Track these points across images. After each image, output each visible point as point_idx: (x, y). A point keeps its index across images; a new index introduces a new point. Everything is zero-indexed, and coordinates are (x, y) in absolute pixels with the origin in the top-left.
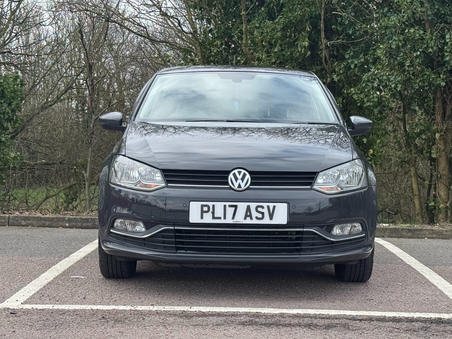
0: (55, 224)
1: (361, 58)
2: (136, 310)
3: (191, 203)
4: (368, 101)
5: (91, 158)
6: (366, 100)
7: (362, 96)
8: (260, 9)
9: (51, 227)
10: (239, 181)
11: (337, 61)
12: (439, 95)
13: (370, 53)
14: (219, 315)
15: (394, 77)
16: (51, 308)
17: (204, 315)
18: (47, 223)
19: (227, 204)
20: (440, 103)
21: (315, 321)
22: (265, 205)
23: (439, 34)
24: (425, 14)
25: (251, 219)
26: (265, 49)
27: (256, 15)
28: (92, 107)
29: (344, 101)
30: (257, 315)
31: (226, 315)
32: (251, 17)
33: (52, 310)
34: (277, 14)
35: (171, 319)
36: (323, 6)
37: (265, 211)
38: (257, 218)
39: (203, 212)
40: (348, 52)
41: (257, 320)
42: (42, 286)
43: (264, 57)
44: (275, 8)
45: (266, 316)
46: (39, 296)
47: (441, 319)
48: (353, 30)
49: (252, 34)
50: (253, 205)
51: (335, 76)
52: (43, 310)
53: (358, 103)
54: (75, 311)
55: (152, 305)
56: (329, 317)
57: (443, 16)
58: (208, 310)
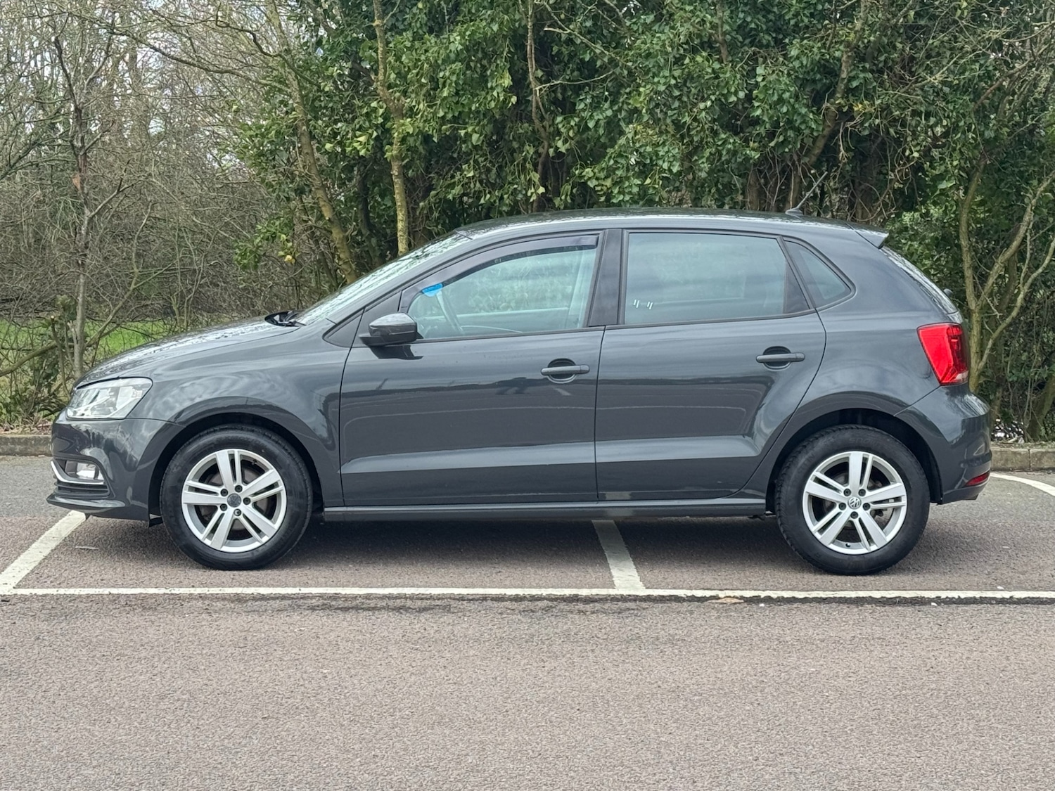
0: (32, 450)
1: (606, 109)
2: (172, 594)
4: (619, 193)
5: (83, 297)
6: (616, 191)
7: (608, 183)
8: (416, 5)
9: (26, 455)
11: (562, 114)
12: (751, 179)
13: (621, 100)
14: (284, 597)
15: (666, 149)
16: (55, 593)
17: (263, 598)
18: (18, 448)
20: (754, 195)
21: (409, 603)
23: (745, 67)
24: (720, 29)
26: (424, 90)
27: (407, 16)
28: (83, 193)
29: (574, 191)
30: (335, 597)
31: (293, 598)
32: (397, 20)
33: (56, 595)
34: (447, 18)
35: (219, 604)
36: (530, 13)
40: (581, 98)
41: (334, 603)
42: (37, 563)
43: (421, 106)
44: (445, 6)
45: (346, 598)
46: (35, 577)
47: (576, 596)
48: (590, 54)
49: (398, 58)
51: (560, 144)
52: (45, 596)
53: (601, 196)
54: (88, 596)
55: (193, 586)
56: (431, 597)
57: (753, 33)
58: (270, 592)
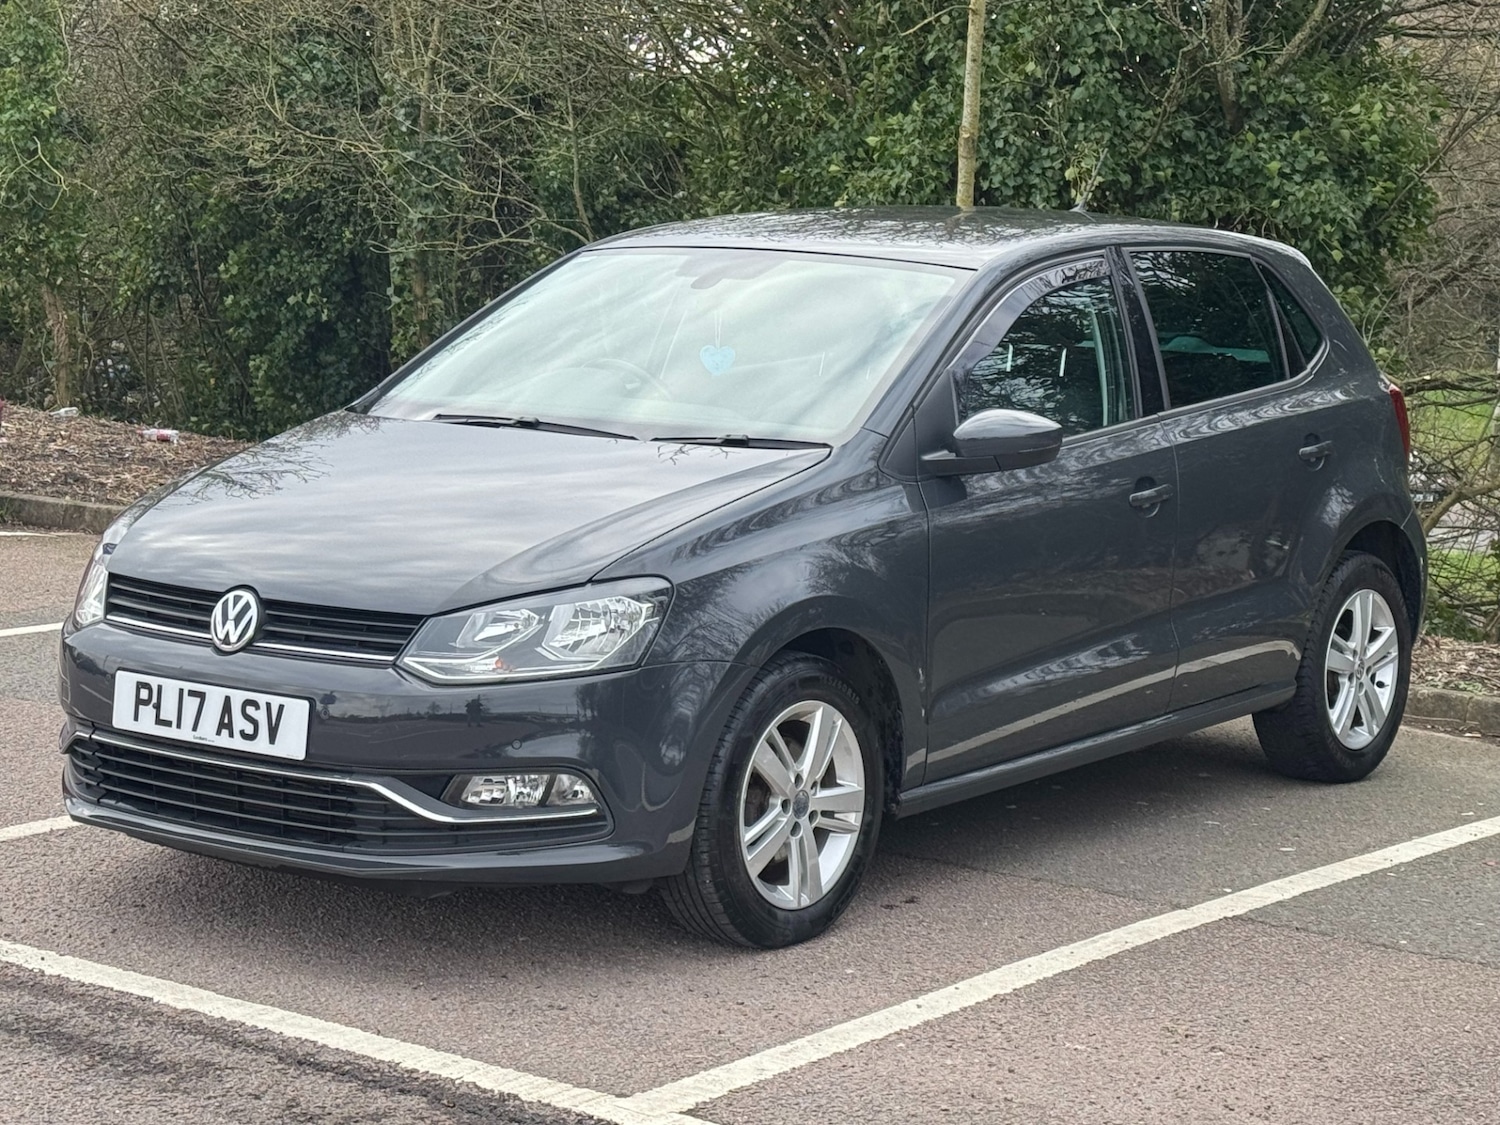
3: (119, 672)
10: (230, 625)
19: (188, 686)
22: (262, 699)
25: (231, 735)
37: (260, 716)
38: (243, 734)
39: (139, 702)
50: (238, 697)
